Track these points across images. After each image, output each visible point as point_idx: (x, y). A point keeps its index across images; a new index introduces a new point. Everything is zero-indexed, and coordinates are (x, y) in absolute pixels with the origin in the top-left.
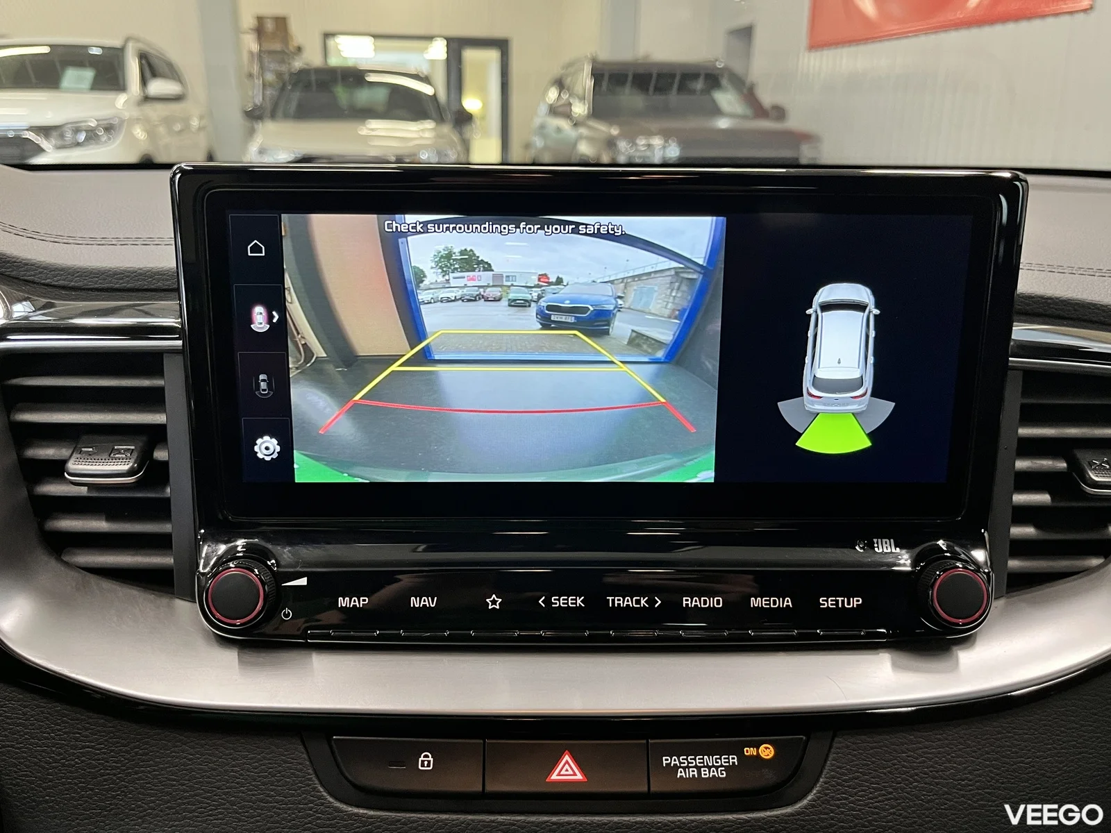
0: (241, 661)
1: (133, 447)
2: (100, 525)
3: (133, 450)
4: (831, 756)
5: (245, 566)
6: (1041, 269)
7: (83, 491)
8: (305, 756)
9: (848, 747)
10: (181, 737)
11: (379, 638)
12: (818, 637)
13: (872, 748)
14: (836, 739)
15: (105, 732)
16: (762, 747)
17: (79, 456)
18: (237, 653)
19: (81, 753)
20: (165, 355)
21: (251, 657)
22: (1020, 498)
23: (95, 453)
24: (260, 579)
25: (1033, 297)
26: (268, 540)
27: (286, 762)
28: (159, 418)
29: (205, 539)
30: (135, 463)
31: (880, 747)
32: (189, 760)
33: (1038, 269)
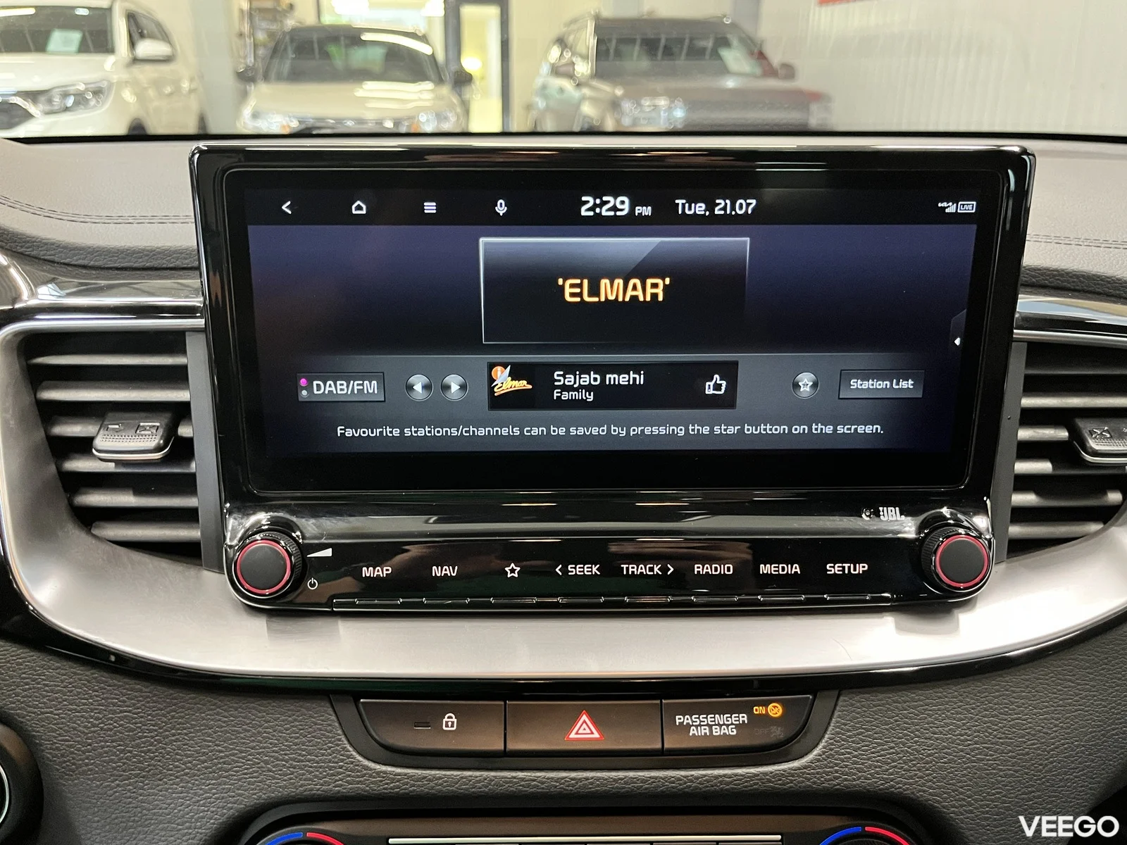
0: (269, 628)
1: (158, 424)
2: (127, 499)
3: (158, 427)
4: (836, 713)
5: (271, 538)
6: (1048, 241)
7: (110, 467)
8: (334, 718)
9: (852, 705)
10: (216, 701)
11: (403, 605)
12: (825, 602)
13: (875, 706)
14: (841, 698)
15: (142, 696)
16: (770, 706)
17: (106, 433)
18: (265, 622)
19: (119, 717)
20: (187, 333)
21: (280, 624)
22: (1023, 467)
23: (120, 430)
24: (287, 550)
25: (1040, 270)
26: (293, 513)
27: (316, 724)
28: (182, 395)
29: (230, 512)
30: (161, 439)
31: (883, 705)
32: (224, 722)
33: (1045, 240)
